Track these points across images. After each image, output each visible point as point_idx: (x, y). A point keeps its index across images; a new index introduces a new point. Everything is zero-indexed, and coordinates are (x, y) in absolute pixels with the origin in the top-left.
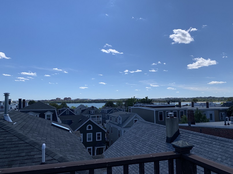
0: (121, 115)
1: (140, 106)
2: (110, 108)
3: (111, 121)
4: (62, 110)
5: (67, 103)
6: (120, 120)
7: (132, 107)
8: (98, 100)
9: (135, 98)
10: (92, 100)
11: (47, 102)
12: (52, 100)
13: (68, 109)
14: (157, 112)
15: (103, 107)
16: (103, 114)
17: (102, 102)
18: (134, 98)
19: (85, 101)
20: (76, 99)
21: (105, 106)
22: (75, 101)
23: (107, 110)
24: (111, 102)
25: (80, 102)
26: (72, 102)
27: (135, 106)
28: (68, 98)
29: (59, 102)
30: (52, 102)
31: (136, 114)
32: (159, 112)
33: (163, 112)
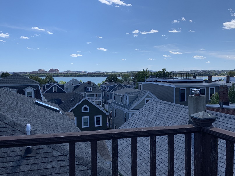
0: (128, 93)
1: (154, 81)
2: (113, 84)
3: (114, 101)
4: (48, 86)
5: (54, 76)
6: (127, 99)
7: (143, 83)
8: (97, 73)
9: (148, 70)
10: (88, 73)
11: (26, 75)
12: (33, 72)
13: (55, 84)
14: (177, 89)
15: (104, 83)
16: (104, 92)
17: (102, 76)
18: (146, 70)
19: (78, 74)
20: (66, 72)
21: (106, 81)
22: (64, 74)
23: (108, 86)
24: (115, 75)
25: (71, 76)
26: (61, 76)
27: (148, 82)
28: (55, 69)
29: (42, 74)
30: (34, 75)
31: (149, 92)
32: (180, 89)
33: (186, 89)
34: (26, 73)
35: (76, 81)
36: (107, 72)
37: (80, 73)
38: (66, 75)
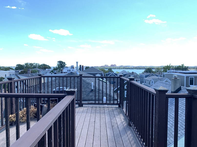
0: (153, 79)
1: (173, 72)
2: (148, 74)
3: (145, 84)
4: (109, 74)
5: (113, 69)
6: (152, 83)
7: (165, 73)
8: (139, 67)
9: (171, 65)
10: (133, 67)
11: (98, 68)
12: (102, 66)
13: (113, 73)
14: (187, 77)
15: (143, 73)
16: (142, 78)
17: (143, 69)
19: (127, 68)
20: (120, 66)
21: (145, 72)
22: (119, 67)
23: (144, 75)
24: (150, 69)
25: (124, 68)
26: (117, 68)
27: (168, 72)
28: (114, 65)
29: (107, 68)
30: (102, 68)
31: (167, 79)
32: (190, 77)
33: (194, 77)
34: (98, 67)
35: (125, 71)
36: (146, 66)
37: (129, 67)
38: (120, 68)
